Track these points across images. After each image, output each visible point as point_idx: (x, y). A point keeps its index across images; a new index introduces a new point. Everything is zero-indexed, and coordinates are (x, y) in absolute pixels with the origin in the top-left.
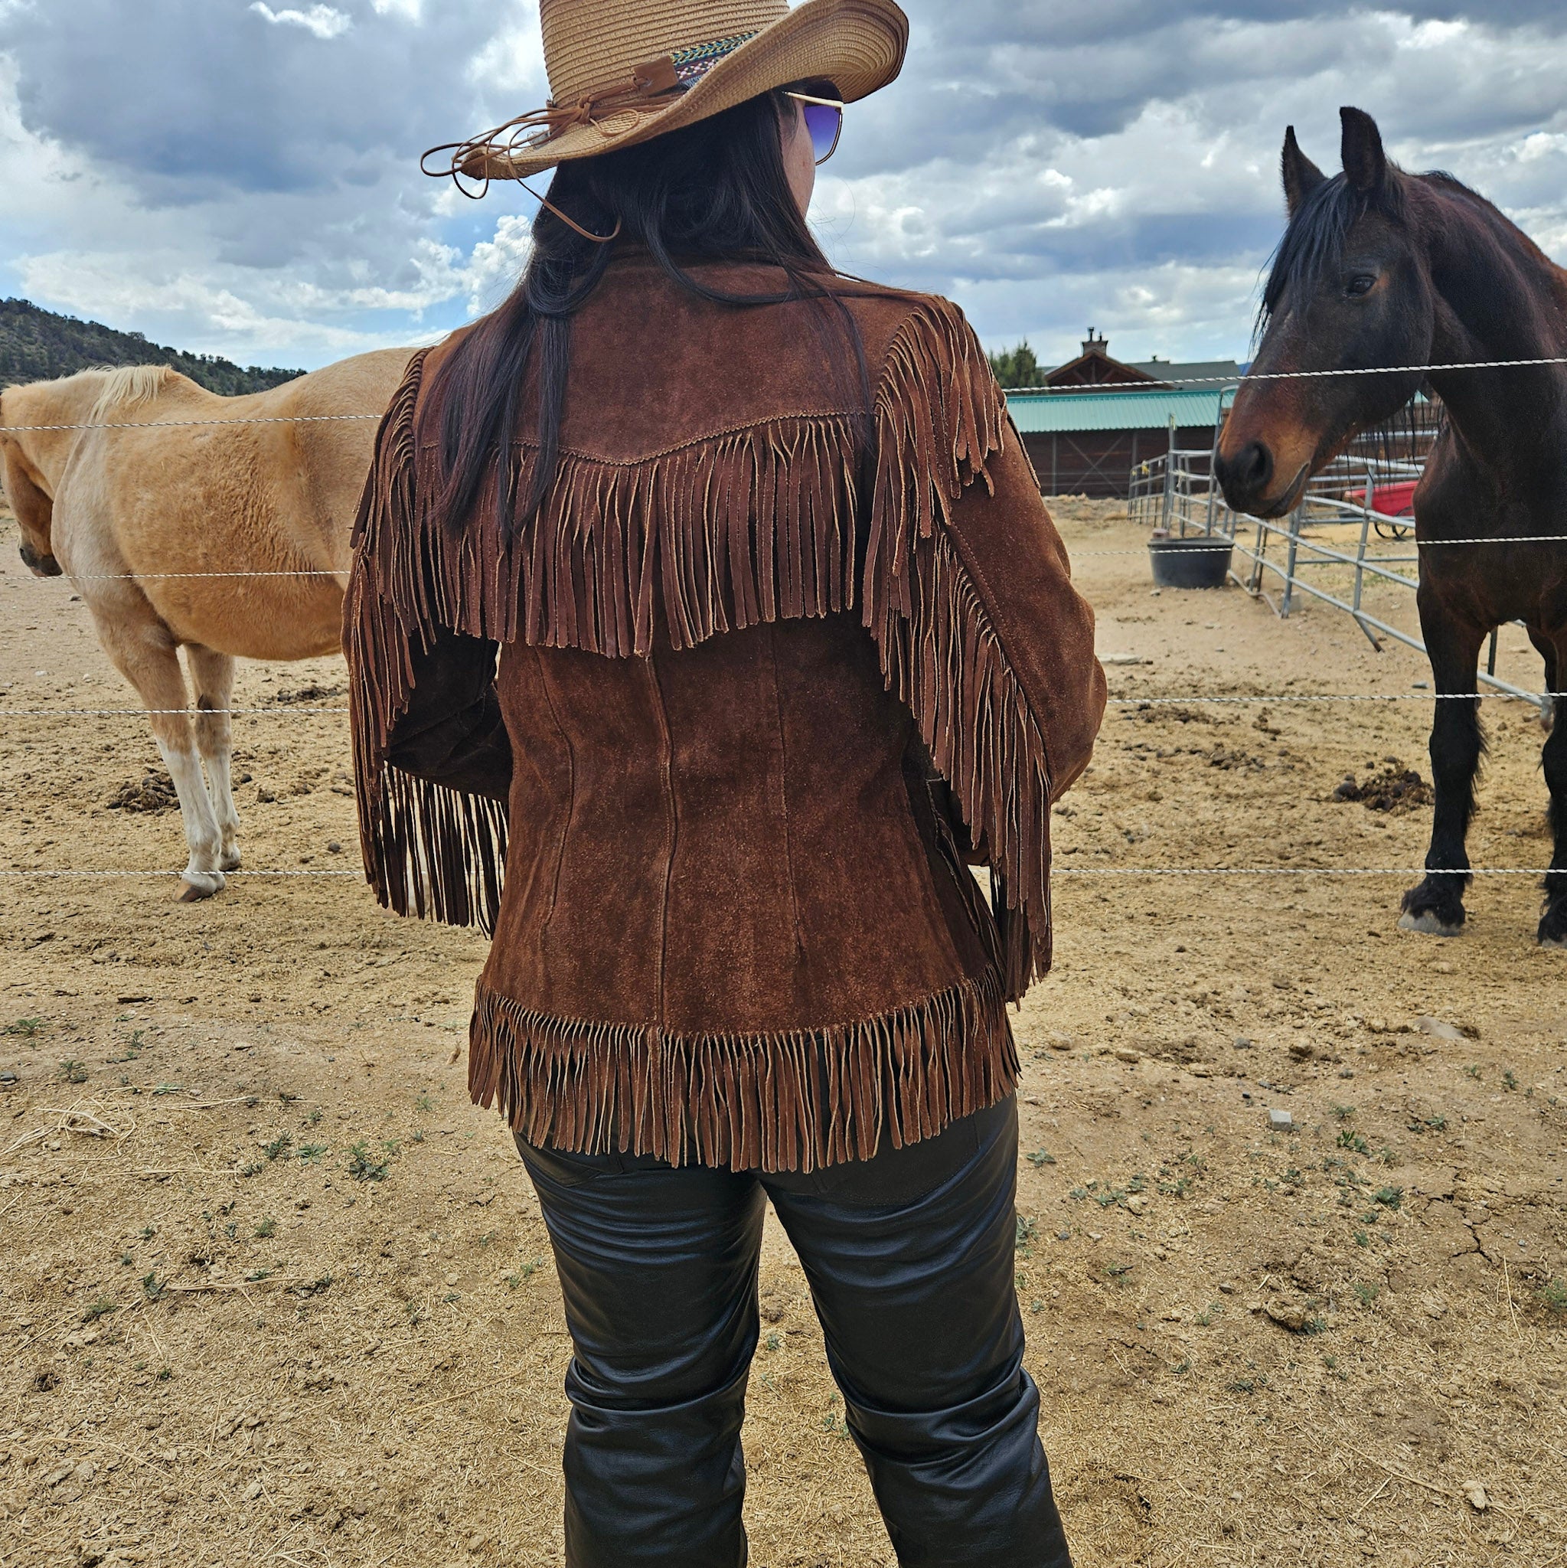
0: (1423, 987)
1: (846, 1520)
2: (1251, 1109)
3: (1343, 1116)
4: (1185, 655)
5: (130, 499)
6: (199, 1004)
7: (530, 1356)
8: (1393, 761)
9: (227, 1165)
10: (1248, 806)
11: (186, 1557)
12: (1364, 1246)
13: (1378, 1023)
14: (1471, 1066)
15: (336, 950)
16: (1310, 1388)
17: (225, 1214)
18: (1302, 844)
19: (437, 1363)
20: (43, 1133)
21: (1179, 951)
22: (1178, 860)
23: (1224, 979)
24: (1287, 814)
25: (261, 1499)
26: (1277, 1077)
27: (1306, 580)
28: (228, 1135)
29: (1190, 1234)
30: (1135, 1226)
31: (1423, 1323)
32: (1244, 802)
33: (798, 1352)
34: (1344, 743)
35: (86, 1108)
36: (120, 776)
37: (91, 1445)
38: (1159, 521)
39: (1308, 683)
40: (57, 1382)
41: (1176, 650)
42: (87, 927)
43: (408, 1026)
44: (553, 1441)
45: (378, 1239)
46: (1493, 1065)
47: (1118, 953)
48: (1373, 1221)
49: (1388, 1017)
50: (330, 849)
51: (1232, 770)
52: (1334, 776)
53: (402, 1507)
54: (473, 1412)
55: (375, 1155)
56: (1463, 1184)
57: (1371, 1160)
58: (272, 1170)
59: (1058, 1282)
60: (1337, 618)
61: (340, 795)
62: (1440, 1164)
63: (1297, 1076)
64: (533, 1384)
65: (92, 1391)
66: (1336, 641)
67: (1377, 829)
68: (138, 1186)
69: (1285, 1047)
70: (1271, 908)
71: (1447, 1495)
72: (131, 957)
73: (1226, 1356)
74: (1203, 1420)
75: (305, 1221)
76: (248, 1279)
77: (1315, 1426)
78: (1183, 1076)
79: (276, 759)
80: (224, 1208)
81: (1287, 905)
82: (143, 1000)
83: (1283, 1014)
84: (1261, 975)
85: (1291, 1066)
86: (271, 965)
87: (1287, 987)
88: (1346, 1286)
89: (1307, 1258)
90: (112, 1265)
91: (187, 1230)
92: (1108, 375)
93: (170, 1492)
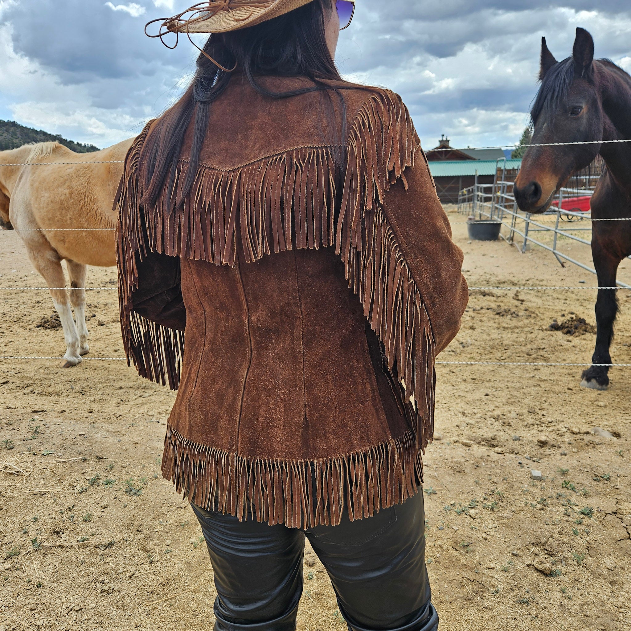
0: (593, 413)
2: (522, 469)
3: (564, 473)
4: (483, 268)
6: (66, 413)
8: (572, 313)
9: (72, 488)
10: (512, 332)
12: (577, 535)
13: (576, 430)
14: (619, 451)
15: (126, 390)
16: (555, 603)
17: (70, 511)
18: (536, 349)
19: (160, 582)
21: (486, 395)
22: (483, 355)
23: (507, 408)
24: (529, 336)
26: (533, 454)
27: (532, 238)
28: (73, 474)
29: (498, 528)
30: (473, 524)
31: (605, 572)
32: (510, 331)
33: (322, 581)
34: (551, 306)
35: (12, 461)
36: (42, 314)
37: (5, 617)
38: (471, 213)
39: (534, 280)
41: (479, 266)
42: (23, 378)
43: (154, 425)
44: (211, 621)
45: (136, 523)
46: (628, 450)
47: (460, 396)
48: (580, 523)
49: (580, 427)
51: (505, 316)
52: (548, 320)
54: (175, 606)
55: (136, 484)
56: (620, 507)
57: (578, 494)
58: (92, 490)
59: (439, 550)
60: (545, 253)
62: (609, 497)
63: (541, 454)
64: (203, 593)
65: (7, 592)
66: (545, 263)
67: (568, 343)
68: (32, 497)
69: (535, 440)
70: (525, 377)
72: (40, 392)
73: (516, 586)
74: (507, 617)
75: (104, 514)
76: (78, 541)
77: (558, 621)
78: (492, 453)
79: (106, 308)
80: (69, 508)
81: (531, 376)
82: (42, 411)
83: (533, 425)
84: (522, 407)
85: (538, 449)
86: (98, 396)
87: (534, 412)
88: (569, 554)
89: (551, 541)
90: (19, 533)
91: (52, 518)
92: (449, 154)
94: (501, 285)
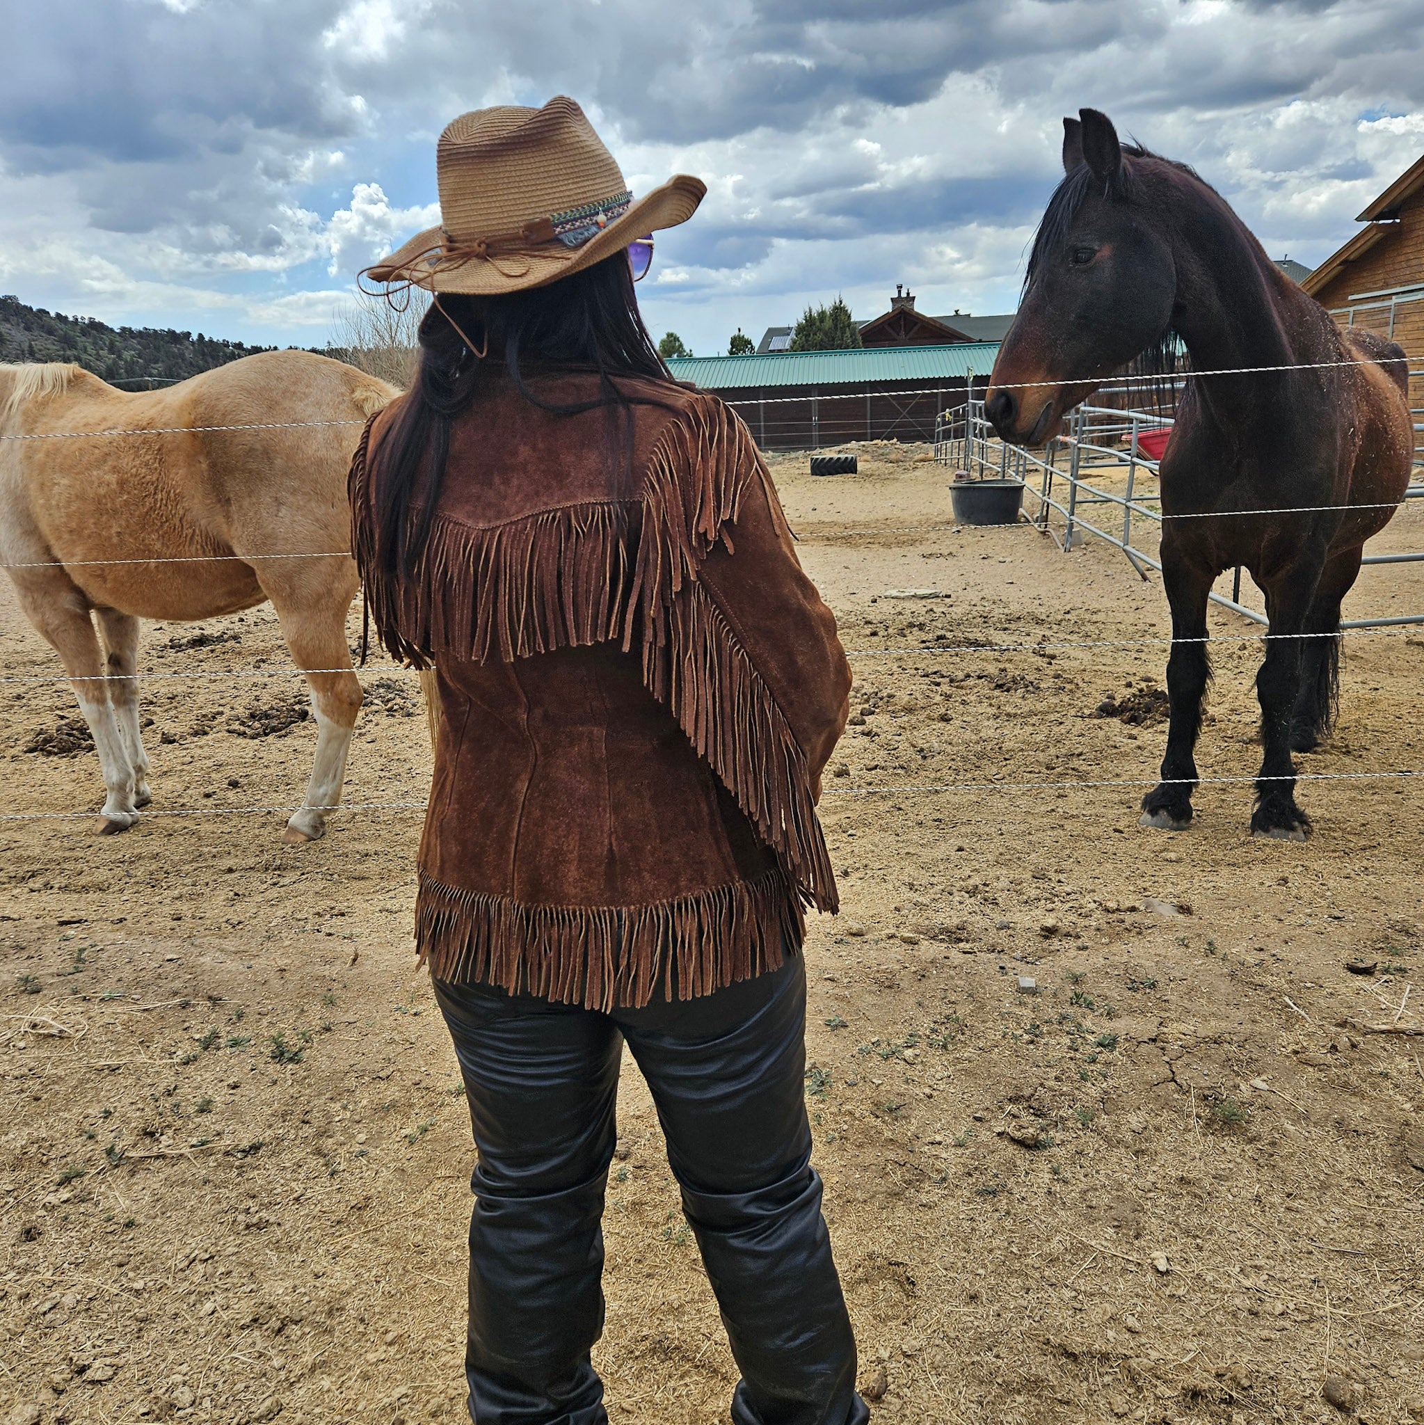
0: (1154, 873)
1: (681, 1306)
2: (1005, 978)
3: (1076, 980)
4: (979, 587)
6: (129, 923)
7: (428, 1195)
8: (1148, 680)
9: (168, 1056)
10: (1024, 724)
11: (157, 1361)
12: (1086, 1080)
13: (1112, 905)
14: (1182, 937)
15: (242, 873)
16: (1040, 1190)
17: (170, 1095)
18: (1066, 756)
19: (352, 1205)
20: (9, 1036)
21: (958, 850)
22: (962, 772)
23: (992, 873)
24: (1056, 729)
25: (216, 1315)
26: (1028, 952)
27: (1087, 518)
28: (167, 1031)
29: (952, 1077)
30: (909, 1073)
31: (1129, 1137)
32: (1020, 720)
33: (642, 1182)
34: (1109, 665)
35: (44, 1013)
36: (34, 723)
37: (72, 1281)
38: (961, 463)
39: (1082, 611)
40: (40, 1234)
41: (972, 584)
42: (20, 860)
43: (312, 936)
44: (449, 1259)
45: (299, 1110)
46: (1199, 936)
47: (908, 853)
48: (1094, 1061)
49: (1121, 899)
50: (229, 784)
51: (1012, 692)
52: (1097, 695)
53: (330, 1313)
54: (383, 1240)
55: (291, 1043)
56: (1165, 1030)
57: (1096, 1013)
58: (206, 1059)
59: (847, 1118)
60: (1112, 551)
61: (235, 735)
62: (1149, 1015)
63: (1043, 950)
64: (431, 1217)
65: (70, 1239)
66: (1109, 572)
67: (1130, 741)
68: (95, 1076)
69: (1037, 926)
70: (1036, 811)
71: (1139, 1263)
72: (63, 885)
73: (976, 1169)
74: (958, 1218)
75: (236, 1098)
76: (192, 1146)
77: (1042, 1218)
78: (953, 953)
79: (175, 704)
80: (168, 1091)
81: (1049, 809)
82: (79, 922)
83: (1038, 899)
84: (1025, 868)
85: (1040, 942)
86: (187, 888)
87: (1044, 877)
88: (1071, 1111)
89: (1041, 1091)
90: (78, 1139)
91: (138, 1109)
92: (916, 328)
93: (141, 1313)
94: (1013, 626)
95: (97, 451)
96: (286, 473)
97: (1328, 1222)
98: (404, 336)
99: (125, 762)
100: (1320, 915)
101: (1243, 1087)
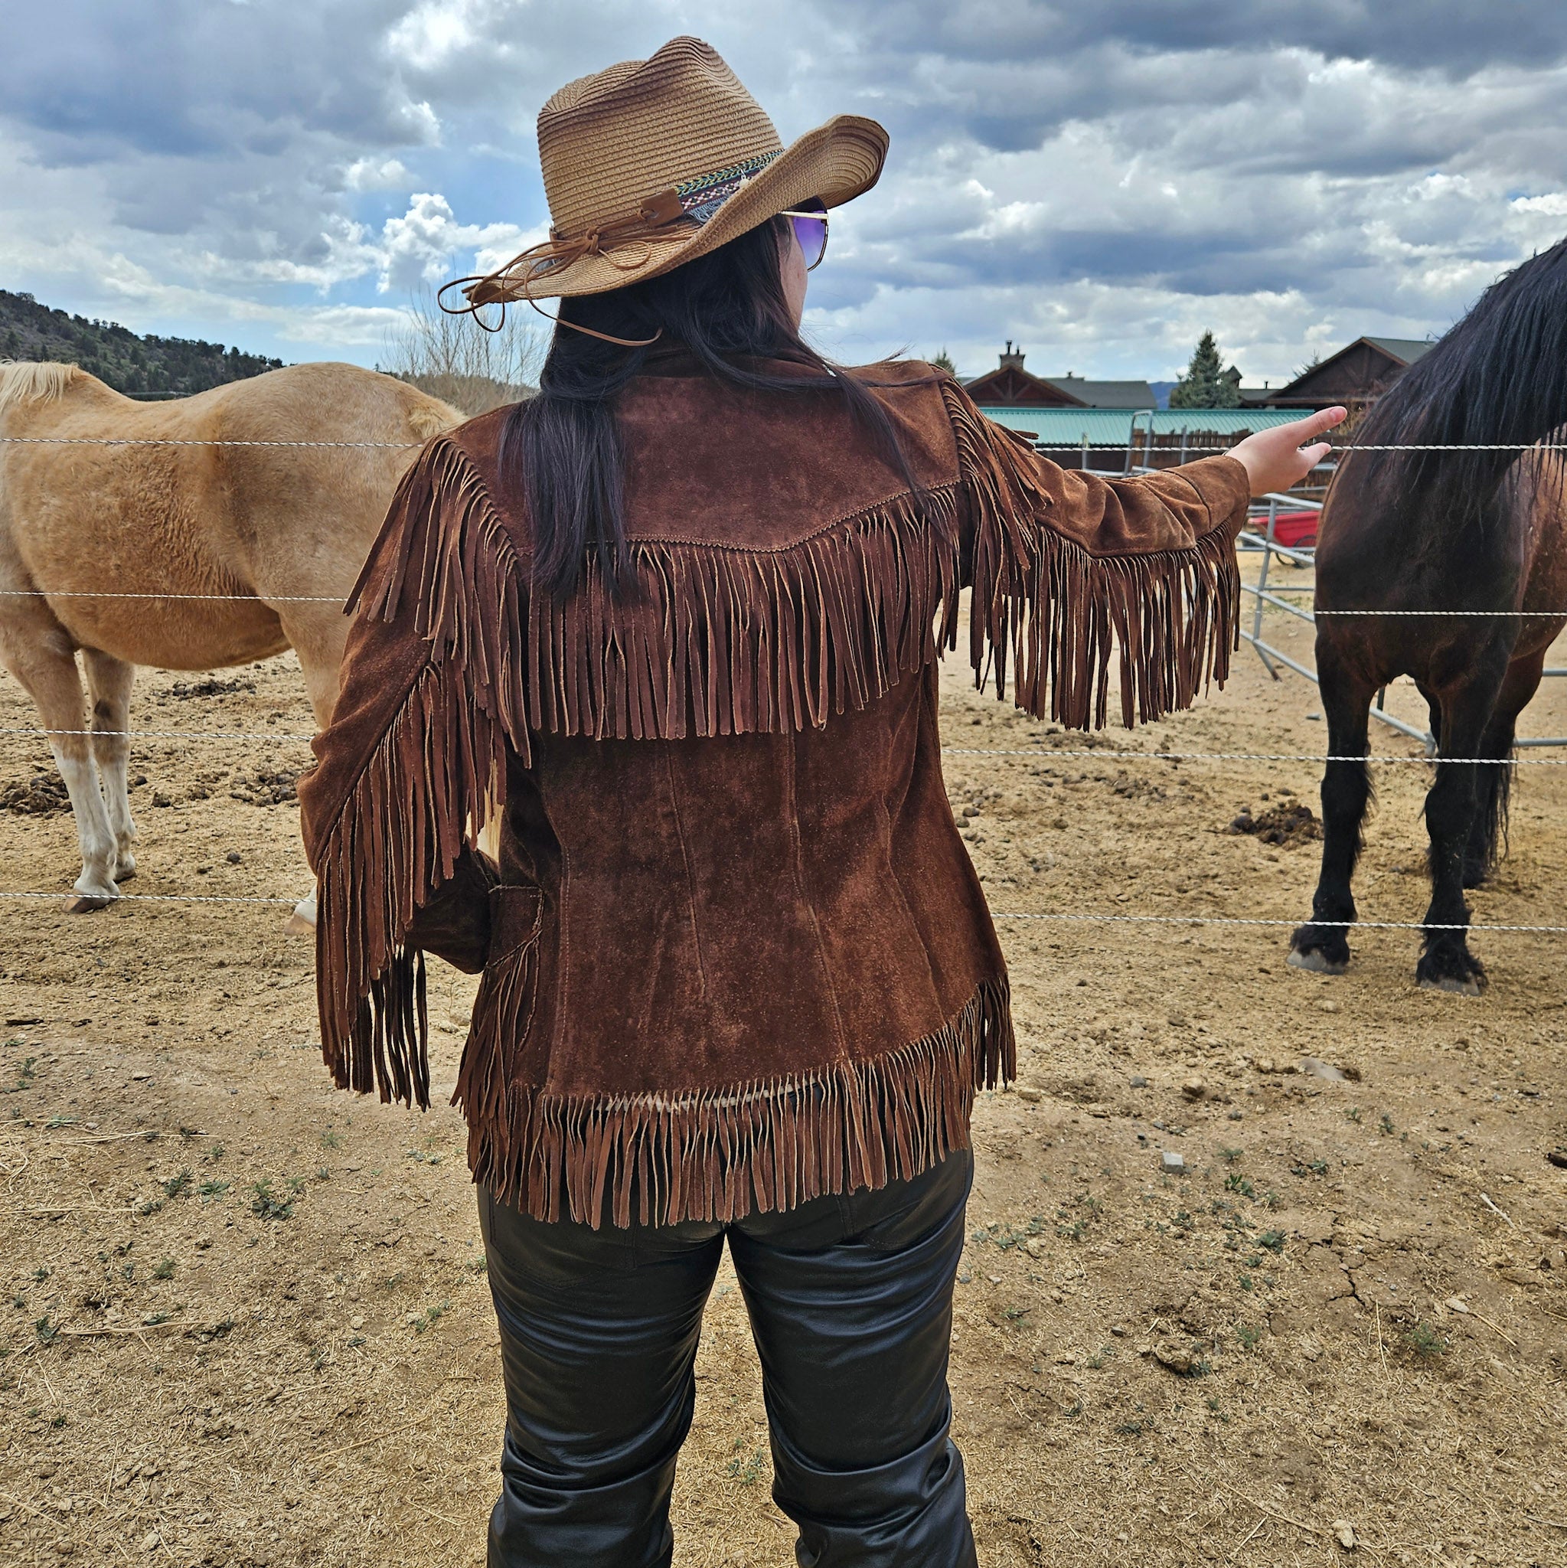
0: (1309, 1026)
2: (1146, 1151)
3: (1232, 1158)
5: (35, 503)
6: (93, 1026)
7: (436, 1402)
8: (1286, 793)
9: (124, 1203)
10: (1149, 836)
12: (1248, 1290)
13: (1266, 1064)
14: (1352, 1109)
15: (235, 969)
16: (1195, 1430)
17: (123, 1254)
18: (1199, 877)
19: (341, 1410)
21: (1080, 985)
22: (1081, 890)
23: (1123, 1015)
24: (1186, 845)
25: (160, 1550)
26: (1170, 1118)
28: (125, 1171)
29: (1085, 1277)
30: (1033, 1269)
31: (1301, 1365)
32: (1145, 832)
33: (704, 1398)
34: (1241, 773)
43: (313, 1055)
44: (458, 1489)
45: (282, 1281)
46: (1372, 1108)
47: (1022, 985)
48: (1257, 1265)
49: (1275, 1057)
50: (229, 859)
51: (1135, 798)
52: (1230, 807)
53: (303, 1558)
54: (377, 1459)
55: (279, 1193)
56: (1342, 1229)
57: (1257, 1203)
58: (172, 1208)
61: (240, 801)
62: (1320, 1208)
63: (1189, 1117)
64: (438, 1430)
66: (1236, 668)
67: (1270, 863)
68: (31, 1225)
69: (1178, 1087)
70: (1168, 942)
71: (1318, 1534)
72: (19, 973)
73: (1116, 1399)
74: (1094, 1463)
75: (206, 1262)
76: (145, 1323)
77: (1198, 1467)
78: (1083, 1116)
79: (173, 761)
80: (121, 1249)
81: (1183, 940)
82: (33, 1022)
83: (1177, 1052)
84: (1158, 1011)
85: (1183, 1107)
86: (168, 984)
87: (1182, 1024)
88: (1230, 1329)
89: (1195, 1301)
90: (4, 1307)
91: (81, 1272)
92: (1026, 388)
93: (64, 1543)
95: (97, 469)
96: (327, 506)
97: (1546, 1488)
98: (462, 362)
99: (107, 830)
100: (1509, 1090)
101: (1438, 1308)
